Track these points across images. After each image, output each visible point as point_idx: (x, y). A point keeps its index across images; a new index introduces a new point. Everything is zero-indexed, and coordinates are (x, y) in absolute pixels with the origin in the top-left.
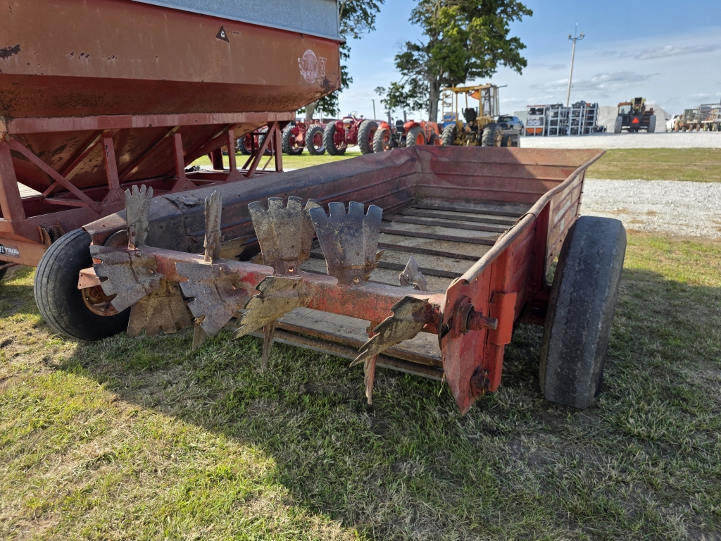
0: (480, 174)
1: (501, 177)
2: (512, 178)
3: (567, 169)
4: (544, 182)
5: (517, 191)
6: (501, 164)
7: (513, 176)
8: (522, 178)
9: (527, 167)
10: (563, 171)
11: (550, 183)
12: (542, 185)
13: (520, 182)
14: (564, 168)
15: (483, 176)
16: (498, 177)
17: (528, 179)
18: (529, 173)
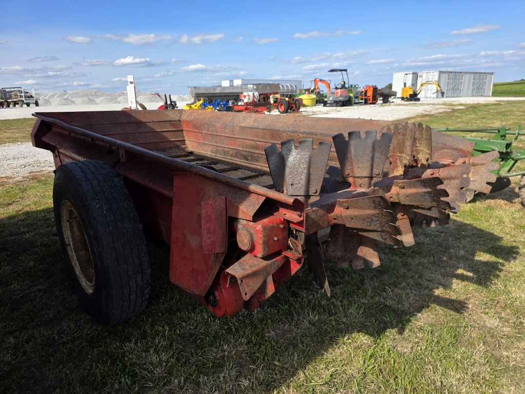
0: (115, 133)
1: (132, 133)
2: (140, 133)
3: (172, 122)
4: (162, 133)
5: (147, 142)
6: (128, 123)
7: (140, 131)
8: (148, 132)
9: (148, 124)
10: (170, 124)
11: (166, 133)
12: (162, 135)
13: (147, 135)
14: (171, 122)
15: (119, 134)
16: (131, 133)
17: (152, 132)
18: (150, 128)
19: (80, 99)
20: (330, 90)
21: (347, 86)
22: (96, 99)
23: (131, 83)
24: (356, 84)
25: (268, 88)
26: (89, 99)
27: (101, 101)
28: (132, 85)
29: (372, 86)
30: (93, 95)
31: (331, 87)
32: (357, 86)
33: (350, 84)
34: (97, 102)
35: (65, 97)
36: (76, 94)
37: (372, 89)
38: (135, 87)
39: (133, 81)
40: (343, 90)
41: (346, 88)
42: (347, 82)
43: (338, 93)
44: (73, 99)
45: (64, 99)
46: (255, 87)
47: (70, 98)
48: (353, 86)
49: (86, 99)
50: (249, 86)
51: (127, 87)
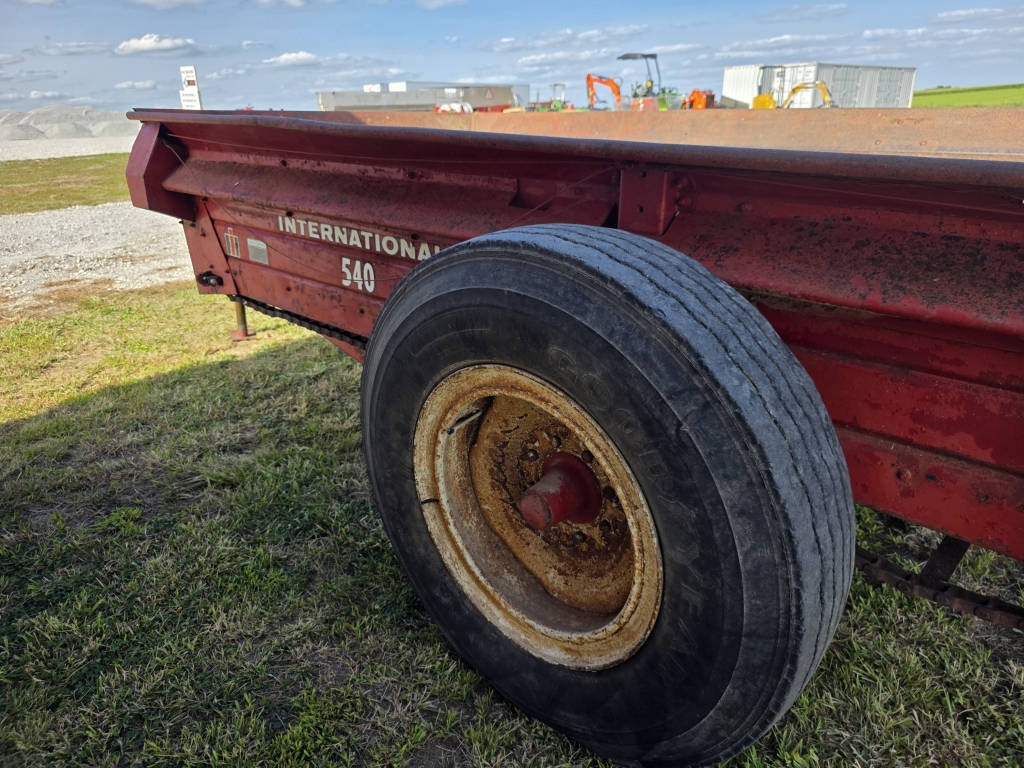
19: (56, 127)
20: (619, 100)
21: (656, 90)
22: (90, 127)
23: (191, 83)
24: (672, 86)
25: (489, 95)
26: (76, 126)
27: (104, 130)
28: (194, 89)
29: (704, 92)
30: (82, 118)
31: (623, 93)
32: (674, 92)
33: (662, 86)
34: (94, 133)
35: (22, 122)
36: (44, 115)
37: (704, 97)
38: (199, 92)
39: (194, 79)
40: (650, 98)
41: (653, 95)
42: (656, 82)
43: (639, 105)
44: (40, 127)
45: (19, 126)
46: (461, 94)
47: (31, 124)
48: (667, 91)
49: (68, 126)
50: (447, 91)
51: (181, 92)
